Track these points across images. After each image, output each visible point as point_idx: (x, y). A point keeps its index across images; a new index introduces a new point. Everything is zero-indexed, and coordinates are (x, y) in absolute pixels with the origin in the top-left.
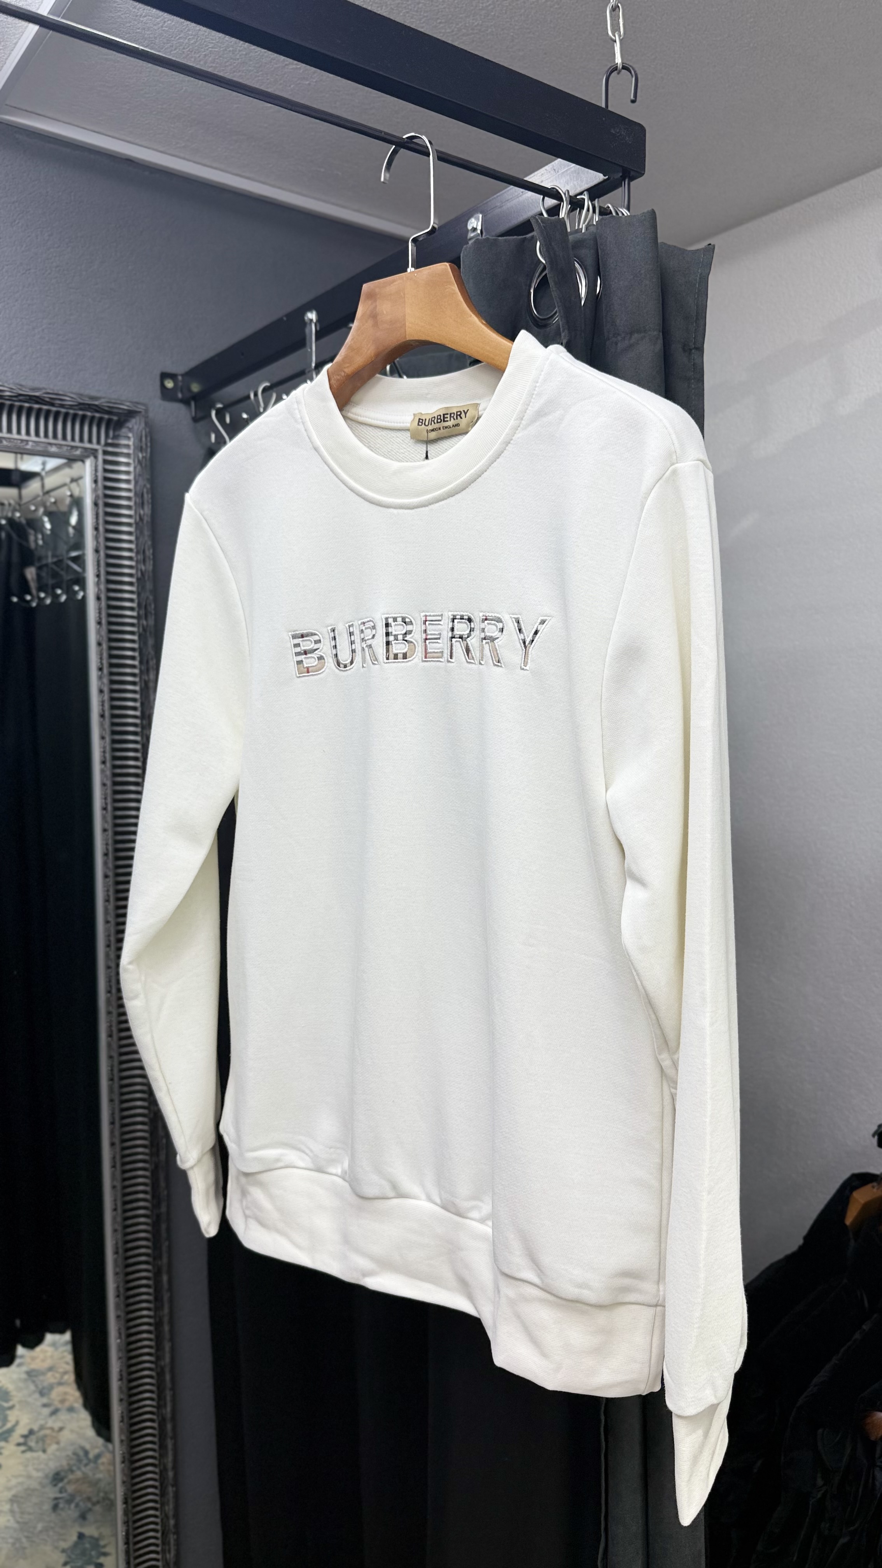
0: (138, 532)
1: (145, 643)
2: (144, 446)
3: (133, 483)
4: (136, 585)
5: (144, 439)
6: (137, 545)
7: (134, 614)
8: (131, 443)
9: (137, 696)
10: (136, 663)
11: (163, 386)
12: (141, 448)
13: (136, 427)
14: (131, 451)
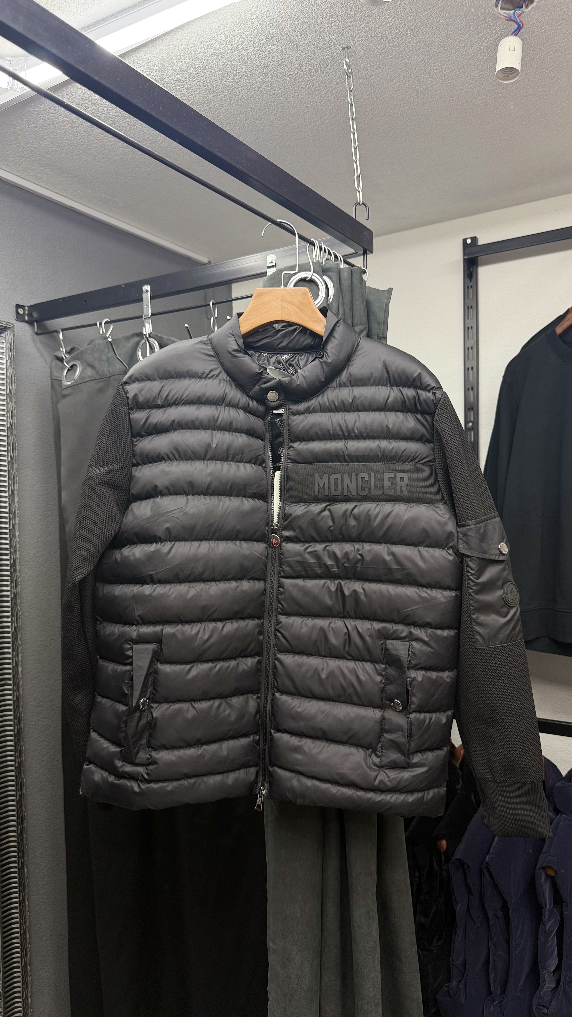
0: (8, 399)
1: (12, 467)
2: (13, 349)
3: (5, 370)
4: (6, 431)
5: (12, 344)
6: (7, 407)
7: (6, 449)
8: (4, 346)
9: (7, 500)
10: (6, 479)
11: (17, 313)
12: (11, 349)
13: (7, 337)
14: (4, 351)
